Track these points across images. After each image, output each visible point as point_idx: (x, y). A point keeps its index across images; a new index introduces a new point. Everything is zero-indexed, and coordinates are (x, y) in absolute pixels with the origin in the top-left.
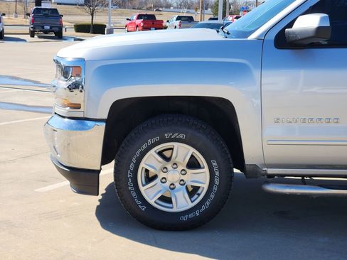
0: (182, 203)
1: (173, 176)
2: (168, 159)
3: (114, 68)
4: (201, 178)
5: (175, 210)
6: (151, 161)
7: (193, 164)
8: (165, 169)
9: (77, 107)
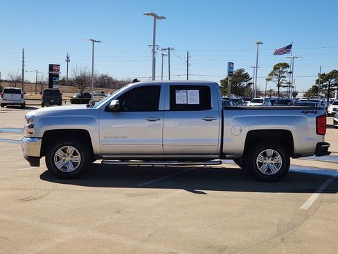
0: (71, 168)
1: (68, 159)
2: (65, 152)
3: (45, 119)
4: (78, 159)
5: (68, 171)
6: (59, 153)
7: (75, 154)
8: (65, 156)
9: (32, 133)
